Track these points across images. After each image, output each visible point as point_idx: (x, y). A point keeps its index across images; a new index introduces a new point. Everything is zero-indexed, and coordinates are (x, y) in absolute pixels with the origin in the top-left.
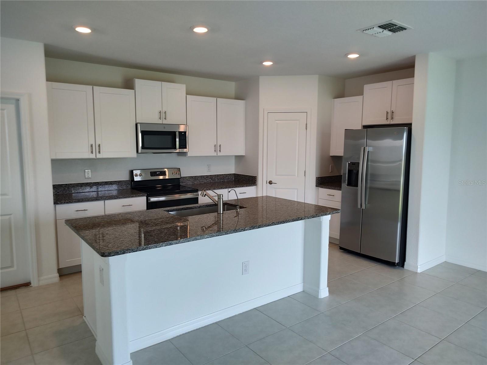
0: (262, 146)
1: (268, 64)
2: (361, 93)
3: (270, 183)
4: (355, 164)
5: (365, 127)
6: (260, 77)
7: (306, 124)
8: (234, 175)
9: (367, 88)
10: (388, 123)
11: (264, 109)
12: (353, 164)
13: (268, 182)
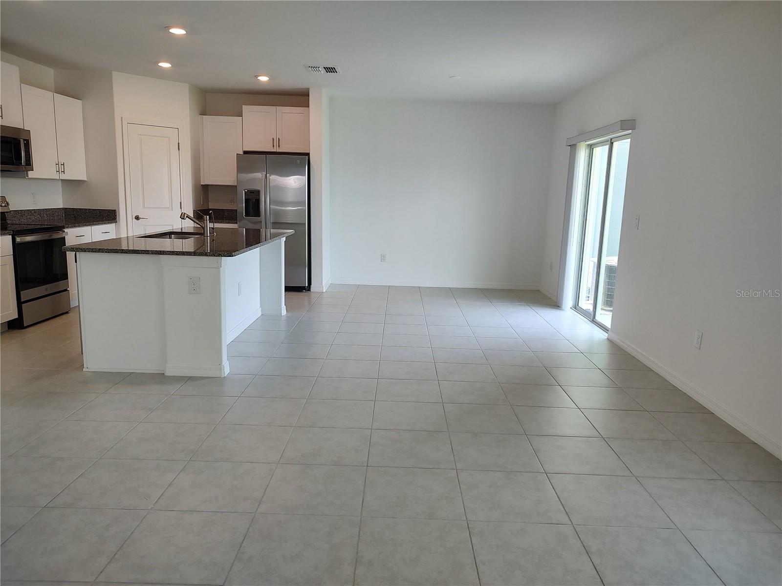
0: (123, 169)
1: (165, 65)
2: (240, 114)
3: (137, 218)
4: (253, 192)
5: (246, 153)
6: (113, 72)
7: (179, 143)
8: (65, 209)
9: (246, 109)
10: (274, 150)
11: (122, 118)
12: (251, 192)
13: (134, 217)
